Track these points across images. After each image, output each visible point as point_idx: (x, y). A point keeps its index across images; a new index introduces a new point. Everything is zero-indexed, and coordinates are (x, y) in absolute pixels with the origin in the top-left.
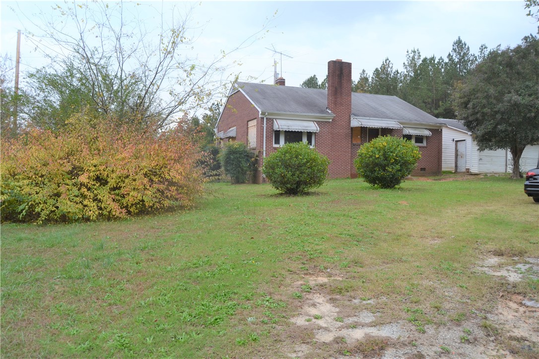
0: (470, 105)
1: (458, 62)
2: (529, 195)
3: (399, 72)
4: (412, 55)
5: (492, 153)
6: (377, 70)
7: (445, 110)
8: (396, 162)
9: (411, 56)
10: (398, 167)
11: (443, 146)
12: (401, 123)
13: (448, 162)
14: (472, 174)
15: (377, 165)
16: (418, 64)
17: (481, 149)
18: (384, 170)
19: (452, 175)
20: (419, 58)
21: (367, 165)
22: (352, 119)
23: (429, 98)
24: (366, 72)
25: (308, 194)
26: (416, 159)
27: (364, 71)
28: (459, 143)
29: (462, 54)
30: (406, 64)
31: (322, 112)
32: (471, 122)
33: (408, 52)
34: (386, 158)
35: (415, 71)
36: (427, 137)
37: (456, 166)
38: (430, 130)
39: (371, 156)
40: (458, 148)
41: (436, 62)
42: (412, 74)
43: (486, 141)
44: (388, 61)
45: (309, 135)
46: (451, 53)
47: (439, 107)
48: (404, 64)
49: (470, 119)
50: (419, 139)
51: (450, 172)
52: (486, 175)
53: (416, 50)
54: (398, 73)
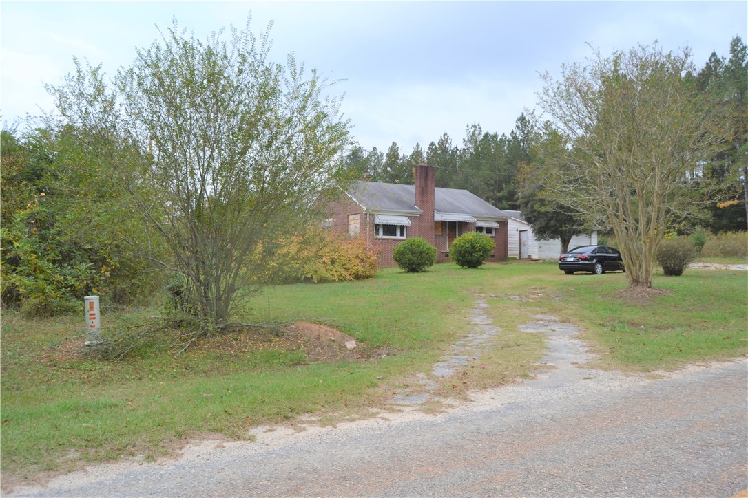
0: (529, 206)
1: (521, 140)
2: (562, 269)
3: (459, 148)
4: (472, 130)
5: (545, 242)
6: (432, 144)
7: (509, 193)
8: (480, 250)
9: (472, 132)
10: (481, 253)
11: (509, 236)
12: (475, 217)
13: (513, 250)
14: (533, 260)
15: (466, 252)
16: (479, 140)
17: (538, 240)
18: (472, 255)
19: (516, 261)
20: (480, 134)
21: (460, 252)
22: (435, 214)
23: (492, 179)
24: (420, 146)
25: (424, 272)
26: (492, 248)
27: (418, 145)
28: (522, 233)
29: (526, 132)
30: (466, 139)
31: (412, 208)
32: (530, 218)
33: (468, 126)
34: (473, 247)
35: (476, 149)
36: (496, 229)
37: (520, 253)
38: (498, 222)
39: (463, 246)
40: (521, 237)
41: (498, 140)
42: (472, 150)
43: (542, 233)
44: (446, 137)
45: (402, 227)
46: (514, 130)
47: (502, 189)
48: (464, 139)
49: (530, 216)
50: (489, 230)
51: (515, 259)
52: (544, 260)
53: (476, 125)
54: (457, 150)
